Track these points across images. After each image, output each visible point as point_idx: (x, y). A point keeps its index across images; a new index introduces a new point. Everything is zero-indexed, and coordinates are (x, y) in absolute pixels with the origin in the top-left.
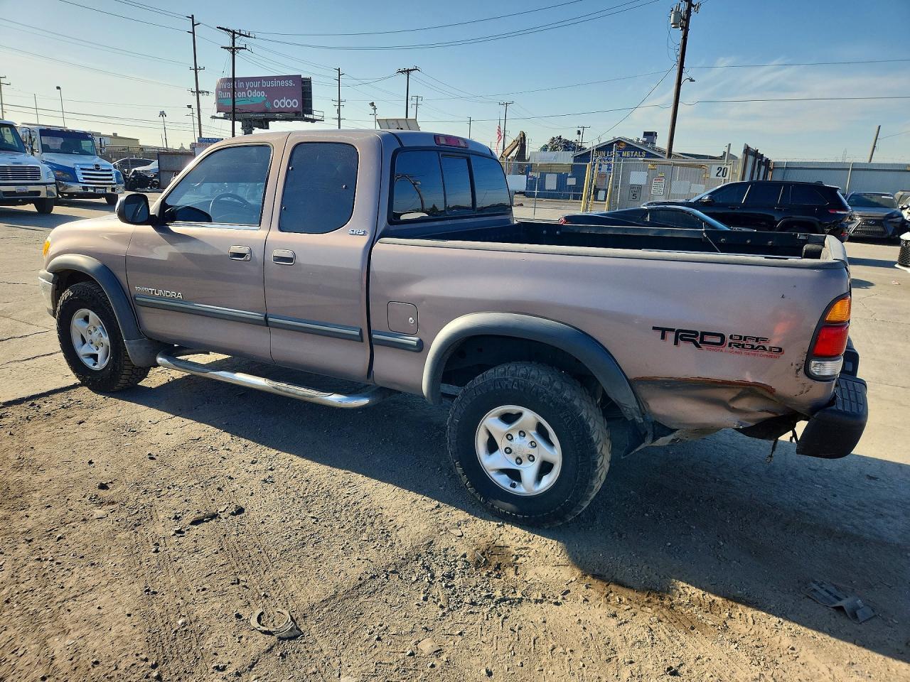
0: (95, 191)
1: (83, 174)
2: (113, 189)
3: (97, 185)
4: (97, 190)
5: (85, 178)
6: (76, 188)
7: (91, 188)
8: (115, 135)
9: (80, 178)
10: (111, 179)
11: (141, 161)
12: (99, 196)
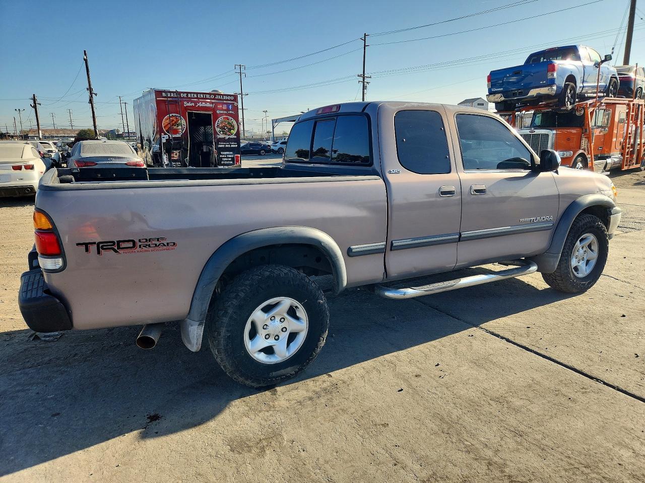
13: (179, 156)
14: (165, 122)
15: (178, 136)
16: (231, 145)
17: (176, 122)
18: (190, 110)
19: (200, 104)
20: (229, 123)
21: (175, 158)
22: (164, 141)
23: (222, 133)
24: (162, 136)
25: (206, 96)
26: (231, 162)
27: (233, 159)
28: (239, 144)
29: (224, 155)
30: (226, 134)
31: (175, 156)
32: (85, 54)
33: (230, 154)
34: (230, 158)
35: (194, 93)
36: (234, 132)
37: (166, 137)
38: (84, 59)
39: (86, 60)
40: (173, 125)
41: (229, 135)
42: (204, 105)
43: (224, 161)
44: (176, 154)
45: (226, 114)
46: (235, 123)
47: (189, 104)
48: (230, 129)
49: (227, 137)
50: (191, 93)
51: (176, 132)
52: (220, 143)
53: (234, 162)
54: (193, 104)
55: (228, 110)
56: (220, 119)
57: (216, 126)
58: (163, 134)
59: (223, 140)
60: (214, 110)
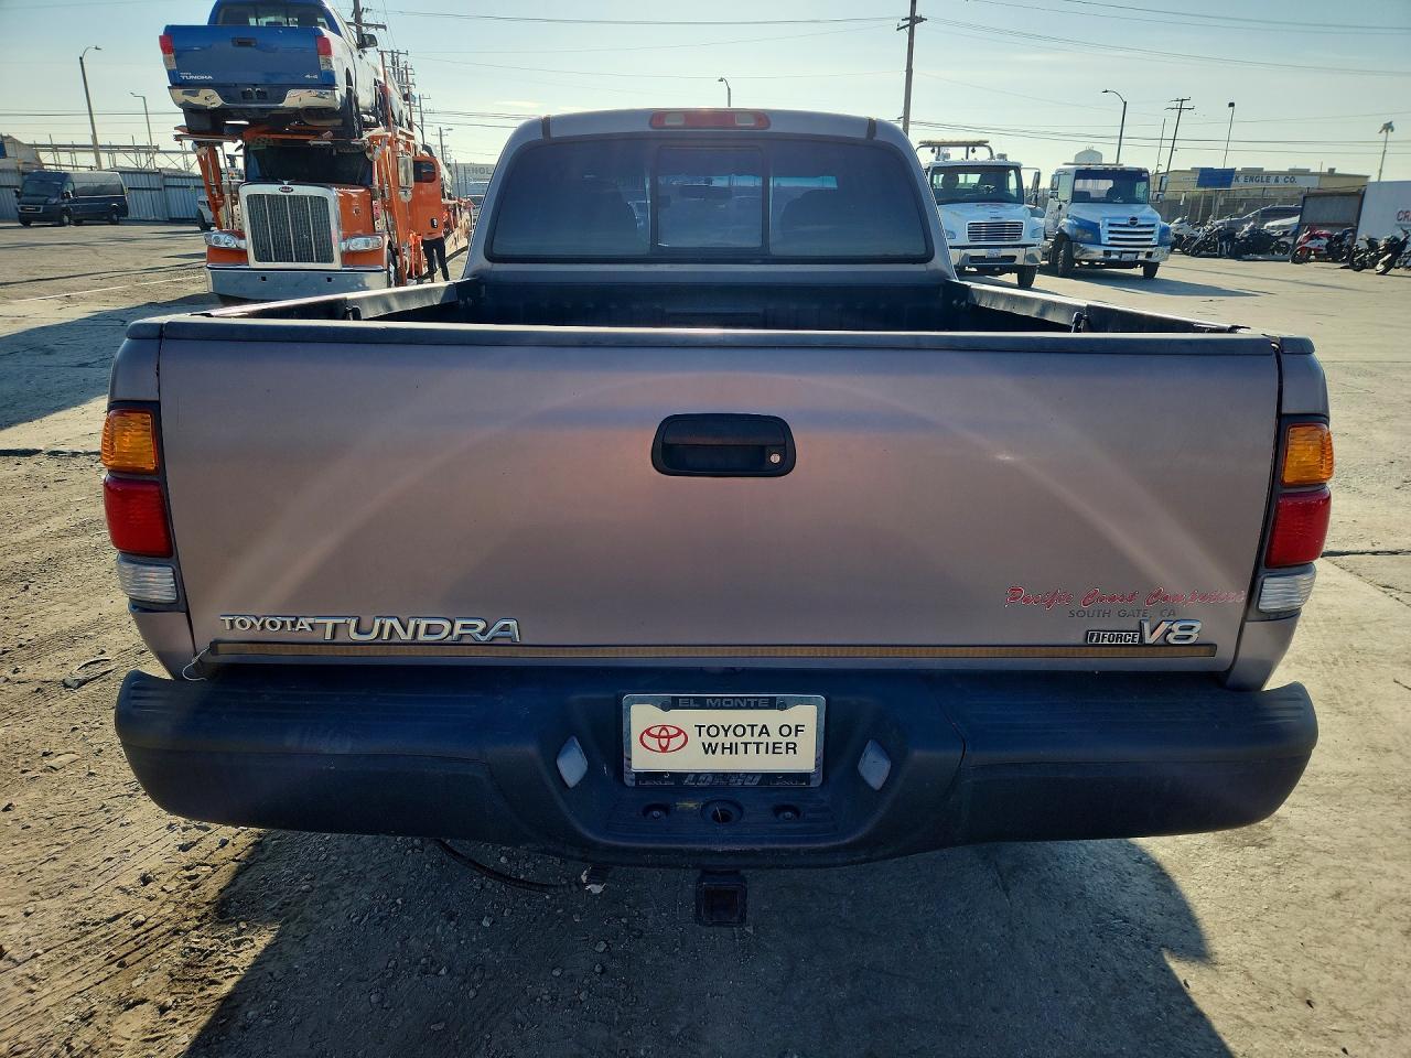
0: (1120, 257)
1: (1110, 232)
2: (1149, 255)
3: (1122, 249)
4: (1124, 256)
5: (1110, 239)
6: (1097, 253)
7: (1116, 253)
8: (1332, 170)
9: (1105, 238)
10: (1150, 239)
11: (1278, 210)
12: (1132, 265)
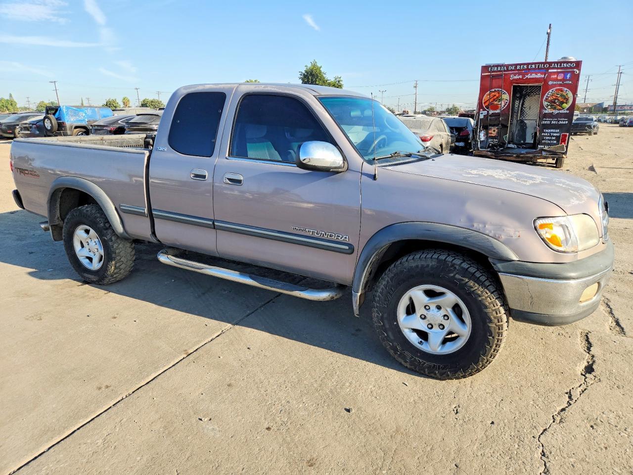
13: (498, 133)
14: (486, 97)
15: (498, 111)
16: (559, 121)
17: (497, 97)
18: (516, 83)
19: (529, 76)
20: (562, 95)
21: (493, 135)
22: (482, 117)
23: (549, 107)
24: (481, 112)
25: (539, 66)
26: (555, 142)
27: (558, 138)
28: (570, 119)
29: (548, 133)
30: (555, 109)
31: (493, 132)
32: (550, 28)
33: (556, 132)
34: (554, 136)
35: (524, 64)
36: (566, 106)
37: (485, 113)
38: (547, 33)
39: (548, 34)
40: (494, 100)
41: (560, 110)
42: (534, 76)
43: (546, 140)
44: (494, 131)
45: (560, 85)
46: (570, 95)
47: (516, 77)
48: (562, 103)
49: (556, 112)
50: (520, 65)
51: (496, 107)
52: (544, 119)
53: (558, 141)
54: (521, 77)
55: (564, 80)
56: (551, 91)
57: (544, 99)
58: (481, 110)
59: (551, 115)
60: (545, 81)
